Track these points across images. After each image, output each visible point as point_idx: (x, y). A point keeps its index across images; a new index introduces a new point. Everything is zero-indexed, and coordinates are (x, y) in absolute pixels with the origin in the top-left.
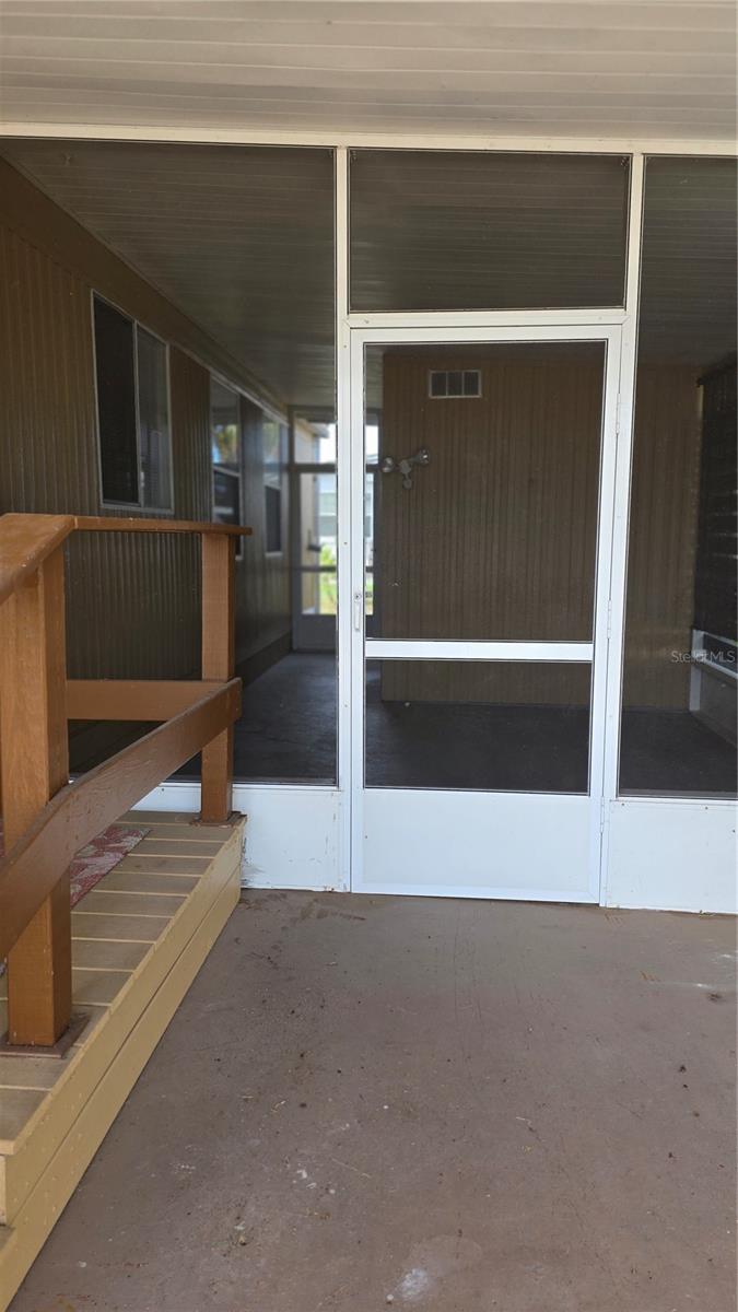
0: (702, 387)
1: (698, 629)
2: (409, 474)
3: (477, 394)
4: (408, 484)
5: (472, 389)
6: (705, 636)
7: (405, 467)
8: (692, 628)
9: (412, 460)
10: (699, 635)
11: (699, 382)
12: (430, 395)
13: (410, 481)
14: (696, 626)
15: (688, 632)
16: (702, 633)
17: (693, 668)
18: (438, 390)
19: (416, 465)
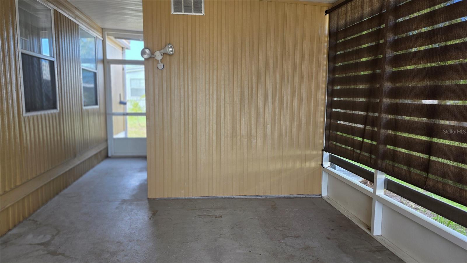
0: (328, 15)
1: (327, 151)
2: (161, 60)
3: (201, 13)
4: (160, 66)
5: (198, 9)
6: (329, 155)
7: (158, 56)
8: (323, 150)
9: (162, 51)
10: (326, 155)
11: (327, 12)
12: (173, 11)
13: (162, 65)
14: (326, 150)
15: (321, 152)
16: (328, 153)
17: (324, 173)
18: (178, 8)
19: (164, 54)
